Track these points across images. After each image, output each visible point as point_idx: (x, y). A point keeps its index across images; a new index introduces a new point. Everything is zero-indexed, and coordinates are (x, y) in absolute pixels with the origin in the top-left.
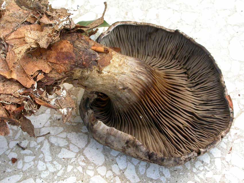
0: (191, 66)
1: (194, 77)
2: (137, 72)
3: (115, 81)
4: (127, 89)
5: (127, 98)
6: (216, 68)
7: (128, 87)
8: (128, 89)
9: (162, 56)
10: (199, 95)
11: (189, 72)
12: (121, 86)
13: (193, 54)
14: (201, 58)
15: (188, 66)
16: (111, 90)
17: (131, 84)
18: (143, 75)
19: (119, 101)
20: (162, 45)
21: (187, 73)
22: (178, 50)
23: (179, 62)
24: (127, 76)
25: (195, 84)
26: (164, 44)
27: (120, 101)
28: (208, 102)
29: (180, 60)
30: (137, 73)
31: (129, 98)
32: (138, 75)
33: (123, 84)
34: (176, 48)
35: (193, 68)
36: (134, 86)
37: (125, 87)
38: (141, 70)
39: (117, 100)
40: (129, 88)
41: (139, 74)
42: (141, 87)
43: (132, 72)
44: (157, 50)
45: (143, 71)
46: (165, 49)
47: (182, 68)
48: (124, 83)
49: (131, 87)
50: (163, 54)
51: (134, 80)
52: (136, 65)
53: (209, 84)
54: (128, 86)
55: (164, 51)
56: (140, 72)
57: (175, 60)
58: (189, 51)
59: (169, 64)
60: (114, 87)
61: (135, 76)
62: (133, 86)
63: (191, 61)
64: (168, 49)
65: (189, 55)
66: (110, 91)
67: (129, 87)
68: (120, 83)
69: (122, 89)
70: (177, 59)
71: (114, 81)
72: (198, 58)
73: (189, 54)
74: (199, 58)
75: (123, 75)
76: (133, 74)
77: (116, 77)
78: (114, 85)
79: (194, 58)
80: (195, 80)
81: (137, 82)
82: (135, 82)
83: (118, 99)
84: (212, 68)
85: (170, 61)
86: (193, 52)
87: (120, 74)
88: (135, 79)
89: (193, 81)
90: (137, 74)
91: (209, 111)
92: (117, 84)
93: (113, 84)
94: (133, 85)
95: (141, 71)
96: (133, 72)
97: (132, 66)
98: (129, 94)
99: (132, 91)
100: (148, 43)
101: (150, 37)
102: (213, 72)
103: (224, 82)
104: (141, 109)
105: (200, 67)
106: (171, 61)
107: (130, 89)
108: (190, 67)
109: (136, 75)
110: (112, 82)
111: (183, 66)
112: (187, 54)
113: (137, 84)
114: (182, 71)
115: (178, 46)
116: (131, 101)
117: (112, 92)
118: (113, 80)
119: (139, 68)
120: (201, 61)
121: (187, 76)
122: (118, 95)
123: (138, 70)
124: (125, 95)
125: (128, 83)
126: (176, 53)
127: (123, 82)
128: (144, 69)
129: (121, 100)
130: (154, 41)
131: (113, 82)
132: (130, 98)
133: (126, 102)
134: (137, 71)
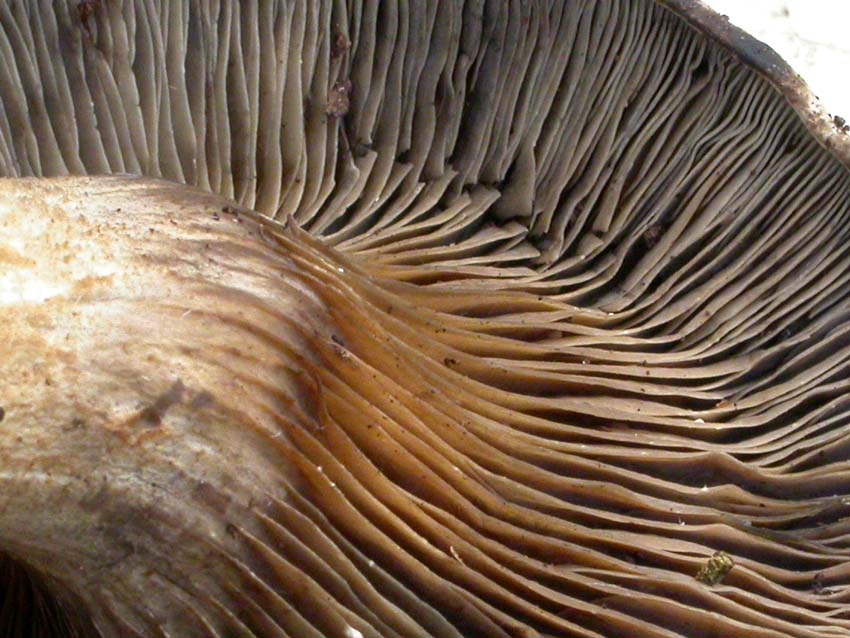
0: (517, 141)
1: (578, 211)
2: (186, 251)
3: (57, 371)
4: (177, 407)
5: (202, 493)
6: (727, 48)
7: (178, 387)
8: (186, 398)
9: (252, 170)
10: (689, 329)
11: (526, 197)
12: (120, 394)
13: (489, 39)
14: (571, 38)
15: (493, 152)
16: (49, 464)
17: (186, 352)
18: (243, 263)
19: (143, 551)
20: (216, 75)
21: (510, 208)
22: (356, 63)
23: (403, 158)
24: (129, 306)
25: (615, 263)
26: (232, 64)
27: (147, 541)
28: (788, 343)
29: (408, 144)
30: (190, 258)
31: (215, 483)
32: (212, 272)
33: (130, 379)
34: (335, 53)
35: (537, 151)
36: (220, 356)
37: (158, 393)
38: (208, 229)
39: (122, 553)
40: (191, 392)
41: (211, 261)
42: (274, 357)
43: (147, 259)
44: (195, 139)
45: (225, 238)
46: (250, 105)
47: (451, 190)
48: (137, 362)
49: (199, 376)
50: (251, 151)
51: (199, 313)
52: (149, 210)
53: (724, 200)
54: (174, 377)
55: (252, 123)
56: (207, 246)
57: (373, 156)
58: (454, 27)
59: (336, 203)
60: (66, 430)
61: (194, 285)
62: (213, 362)
63: (499, 100)
64: (277, 87)
65: (465, 64)
66: (42, 477)
67: (187, 383)
68: (104, 378)
69: (132, 422)
70: (378, 142)
71: (48, 383)
72: (547, 43)
73: (461, 52)
74: (555, 46)
75: (100, 307)
76: (173, 274)
77: (52, 339)
78: (59, 412)
79: (515, 65)
80: (600, 235)
81: (226, 320)
82: (217, 327)
83: (131, 537)
84: (690, 67)
85: (332, 183)
86: (486, 20)
87: (76, 308)
88: (200, 303)
89: (593, 246)
90: (194, 264)
91: (832, 405)
92: (83, 399)
93: (50, 405)
94: (210, 353)
95: (209, 237)
96: (164, 261)
97: (130, 224)
98: (209, 450)
99: (224, 410)
100: (98, 111)
101: (101, 46)
102: (712, 94)
103: (838, 122)
104: (335, 564)
105: (596, 105)
106: (337, 179)
107: (204, 399)
108: (508, 153)
109: (191, 271)
110: (37, 393)
111: (452, 174)
112: (445, 60)
113: (237, 339)
114: (466, 211)
115: (345, 29)
116: (239, 509)
117: (65, 489)
118: (37, 369)
119: (188, 223)
120: (580, 62)
121: (518, 231)
122: (124, 492)
123: (186, 236)
124: (179, 464)
125: (167, 350)
126: (353, 95)
127: (123, 358)
128: (223, 223)
129: (162, 528)
130: (139, 68)
131: (41, 388)
132: (227, 480)
133: (200, 530)
134: (184, 246)
